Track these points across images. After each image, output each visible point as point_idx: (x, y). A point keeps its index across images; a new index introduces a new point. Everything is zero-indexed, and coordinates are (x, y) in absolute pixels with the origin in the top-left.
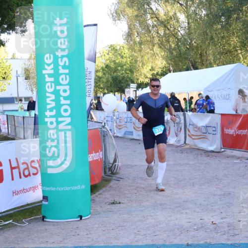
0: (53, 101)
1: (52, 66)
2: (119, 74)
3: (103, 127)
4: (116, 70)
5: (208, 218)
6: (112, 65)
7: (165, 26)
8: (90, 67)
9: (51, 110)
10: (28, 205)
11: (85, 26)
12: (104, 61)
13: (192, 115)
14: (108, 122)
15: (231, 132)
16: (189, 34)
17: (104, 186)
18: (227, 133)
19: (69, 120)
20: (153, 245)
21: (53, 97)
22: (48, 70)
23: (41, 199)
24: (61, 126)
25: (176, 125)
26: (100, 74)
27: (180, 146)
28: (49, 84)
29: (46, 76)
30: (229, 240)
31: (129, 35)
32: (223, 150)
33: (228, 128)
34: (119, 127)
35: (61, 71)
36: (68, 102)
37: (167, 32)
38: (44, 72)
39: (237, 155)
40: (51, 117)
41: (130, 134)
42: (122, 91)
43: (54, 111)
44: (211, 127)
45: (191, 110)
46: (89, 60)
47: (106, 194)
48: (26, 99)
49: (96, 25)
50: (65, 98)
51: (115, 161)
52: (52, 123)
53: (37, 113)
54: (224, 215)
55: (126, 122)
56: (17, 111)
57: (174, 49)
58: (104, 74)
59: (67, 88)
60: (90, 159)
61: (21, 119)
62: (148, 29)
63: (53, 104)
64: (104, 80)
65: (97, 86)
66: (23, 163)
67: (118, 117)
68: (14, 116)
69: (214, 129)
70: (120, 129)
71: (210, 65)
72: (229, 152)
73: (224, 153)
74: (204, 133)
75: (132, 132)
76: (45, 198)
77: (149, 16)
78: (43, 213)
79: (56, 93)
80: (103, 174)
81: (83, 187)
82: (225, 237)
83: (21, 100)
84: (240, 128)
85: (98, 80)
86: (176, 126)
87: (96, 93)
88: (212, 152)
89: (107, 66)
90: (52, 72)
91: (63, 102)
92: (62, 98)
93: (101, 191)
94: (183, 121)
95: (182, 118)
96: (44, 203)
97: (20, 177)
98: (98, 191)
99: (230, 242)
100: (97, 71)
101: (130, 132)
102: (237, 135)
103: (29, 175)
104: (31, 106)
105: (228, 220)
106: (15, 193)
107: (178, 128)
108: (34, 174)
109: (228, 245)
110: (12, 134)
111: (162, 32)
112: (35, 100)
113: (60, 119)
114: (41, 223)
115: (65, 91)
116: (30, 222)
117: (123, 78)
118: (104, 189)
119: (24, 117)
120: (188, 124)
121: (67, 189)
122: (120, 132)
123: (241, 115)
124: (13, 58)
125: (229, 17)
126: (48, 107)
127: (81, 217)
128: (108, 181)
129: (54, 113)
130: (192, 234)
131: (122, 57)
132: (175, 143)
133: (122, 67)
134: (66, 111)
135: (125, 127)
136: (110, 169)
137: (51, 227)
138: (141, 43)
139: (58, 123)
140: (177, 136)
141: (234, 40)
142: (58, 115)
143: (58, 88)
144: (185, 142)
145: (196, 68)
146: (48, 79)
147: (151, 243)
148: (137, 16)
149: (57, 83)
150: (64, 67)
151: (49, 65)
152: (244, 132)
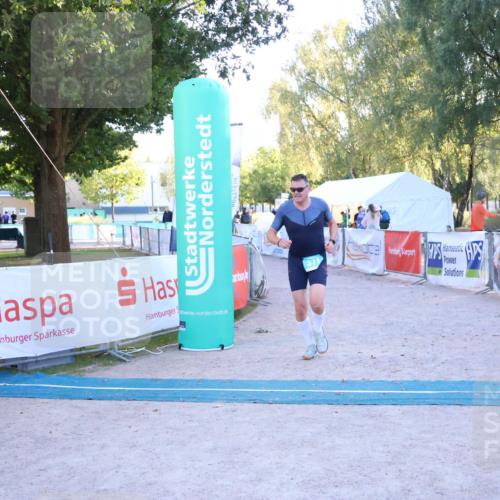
0: (193, 211)
1: (193, 171)
2: (269, 181)
3: (250, 243)
4: (265, 177)
5: (367, 352)
6: (261, 171)
7: (323, 126)
8: (235, 172)
9: (191, 222)
10: (163, 331)
11: (232, 125)
12: (252, 166)
13: (351, 231)
15: (396, 251)
16: (351, 136)
17: (249, 312)
18: (392, 253)
19: (211, 234)
20: (303, 381)
21: (193, 207)
22: (189, 176)
23: (178, 324)
24: (203, 242)
26: (247, 181)
27: (338, 268)
28: (189, 192)
29: (187, 182)
30: (389, 376)
31: (282, 136)
32: (386, 273)
33: (392, 247)
35: (204, 177)
36: (211, 213)
37: (325, 133)
38: (185, 178)
39: (401, 279)
40: (191, 230)
41: (280, 252)
42: (272, 202)
43: (195, 223)
44: (373, 245)
45: (351, 226)
46: (235, 164)
47: (251, 321)
48: (162, 208)
49: (241, 124)
50: (208, 209)
51: (262, 283)
52: (192, 237)
53: (175, 225)
54: (384, 348)
56: (151, 222)
57: (333, 154)
58: (252, 181)
59: (210, 196)
60: (234, 280)
61: (156, 232)
62: (303, 128)
63: (194, 215)
64: (252, 189)
65: (242, 195)
66: (158, 283)
68: (148, 229)
69: (377, 248)
71: (373, 174)
72: (393, 275)
73: (387, 277)
74: (365, 252)
76: (183, 324)
77: (304, 114)
78: (181, 340)
79: (198, 202)
80: (249, 299)
81: (226, 312)
82: (386, 373)
83: (156, 210)
84: (407, 247)
85: (244, 188)
87: (242, 203)
88: (374, 274)
89: (255, 172)
90: (193, 177)
91: (205, 213)
92: (204, 209)
93: (245, 318)
94: (341, 238)
95: (341, 235)
96: (181, 329)
97: (155, 299)
98: (242, 317)
99: (390, 380)
100: (243, 178)
102: (404, 256)
103: (165, 296)
104: (168, 217)
105: (389, 354)
106: (150, 317)
108: (171, 296)
109: (388, 382)
110: (146, 249)
111: (318, 134)
112: (171, 210)
113: (201, 233)
114: (178, 351)
115: (207, 200)
116: (164, 350)
117: (274, 186)
118: (249, 315)
119: (159, 230)
120: (347, 242)
121: (208, 313)
123: (407, 233)
124: (148, 161)
125: (399, 116)
126: (188, 218)
127: (222, 347)
128: (255, 306)
129: (194, 226)
130: (348, 369)
131: (273, 162)
133: (272, 173)
134: (208, 223)
136: (256, 292)
137: (188, 357)
138: (295, 146)
139: (200, 237)
141: (402, 145)
142: (200, 228)
143: (200, 196)
144: (343, 263)
145: (356, 176)
146: (188, 186)
147: (301, 378)
148: (290, 114)
149: (199, 191)
150: (208, 172)
151: (189, 170)
152: (411, 252)
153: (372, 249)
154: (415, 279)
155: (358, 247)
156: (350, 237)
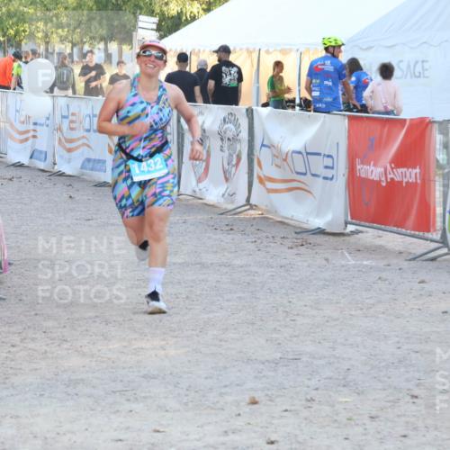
13: (269, 115)
14: (38, 128)
15: (373, 171)
18: (363, 176)
25: (226, 144)
27: (234, 212)
32: (351, 228)
33: (366, 162)
34: (69, 146)
39: (390, 245)
41: (98, 166)
44: (319, 154)
55: (88, 131)
67: (65, 114)
69: (328, 162)
70: (70, 150)
72: (370, 235)
73: (352, 239)
74: (299, 173)
75: (104, 162)
86: (225, 149)
88: (321, 232)
94: (244, 135)
95: (244, 123)
101: (99, 161)
102: (393, 184)
107: (231, 155)
120: (258, 142)
122: (69, 161)
123: (403, 123)
132: (223, 200)
135: (84, 144)
140: (227, 180)
144: (248, 200)
152: (410, 175)
153: (317, 165)
154: (419, 246)
155: (282, 159)
156: (265, 133)
